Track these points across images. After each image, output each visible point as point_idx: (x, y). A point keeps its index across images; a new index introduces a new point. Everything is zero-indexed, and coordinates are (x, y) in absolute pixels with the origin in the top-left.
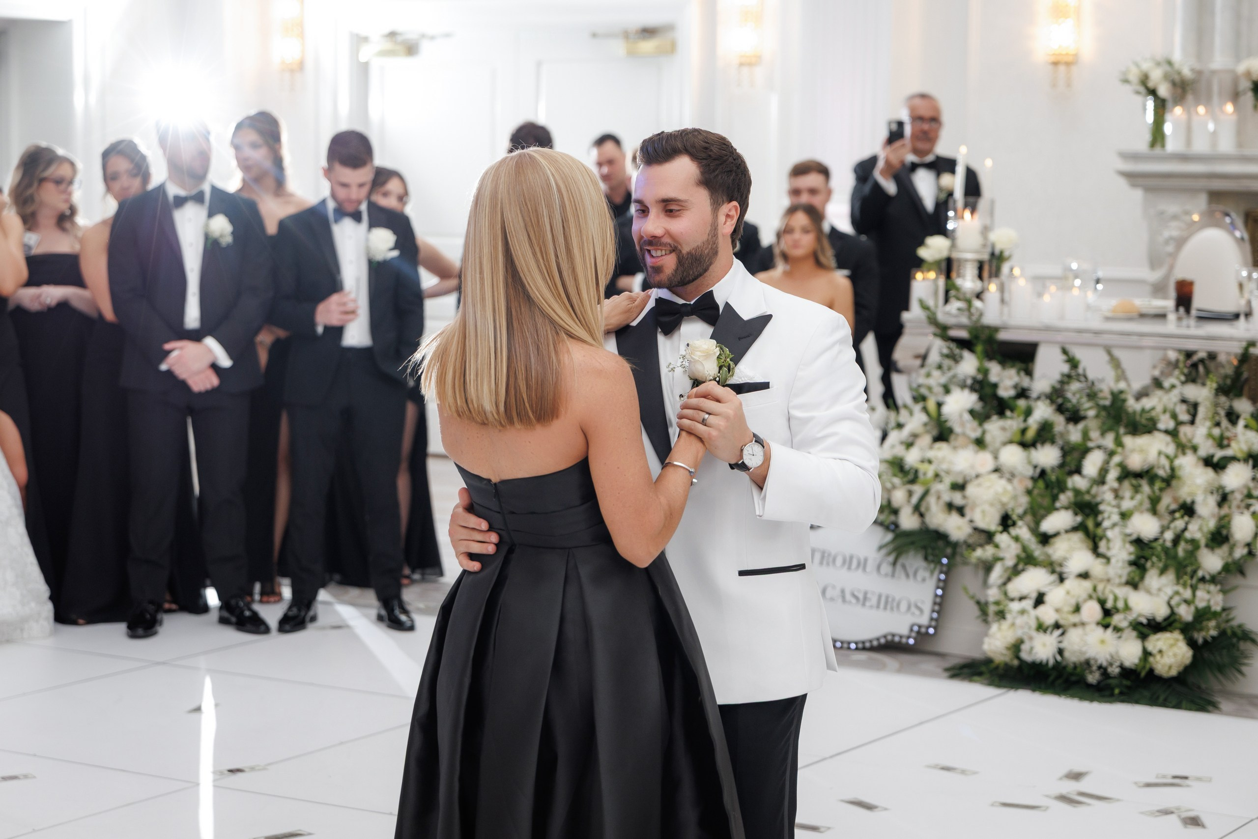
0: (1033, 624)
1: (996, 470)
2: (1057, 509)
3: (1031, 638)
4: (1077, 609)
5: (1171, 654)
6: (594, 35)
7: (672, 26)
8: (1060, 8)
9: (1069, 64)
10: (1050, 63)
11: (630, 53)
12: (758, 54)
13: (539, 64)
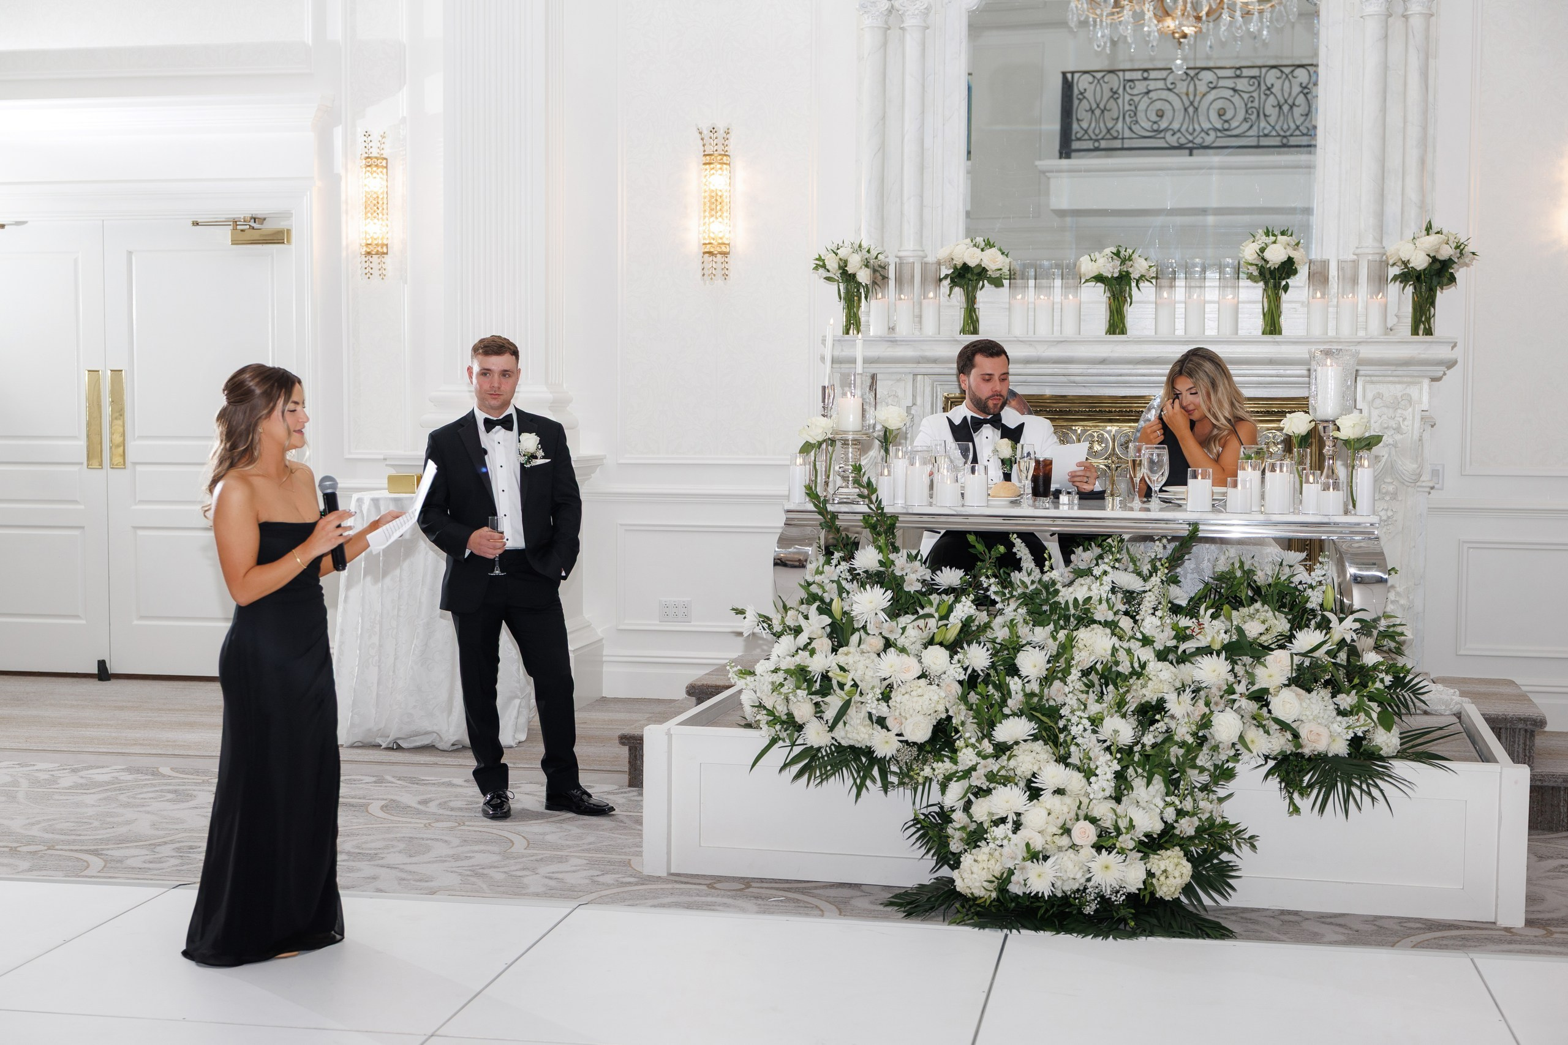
0: (1021, 852)
1: (923, 676)
2: (1007, 716)
3: (1023, 869)
4: (1066, 831)
5: (1177, 874)
6: (196, 224)
7: (287, 215)
8: (713, 200)
9: (725, 254)
10: (705, 253)
11: (235, 242)
12: (385, 242)
13: (130, 253)
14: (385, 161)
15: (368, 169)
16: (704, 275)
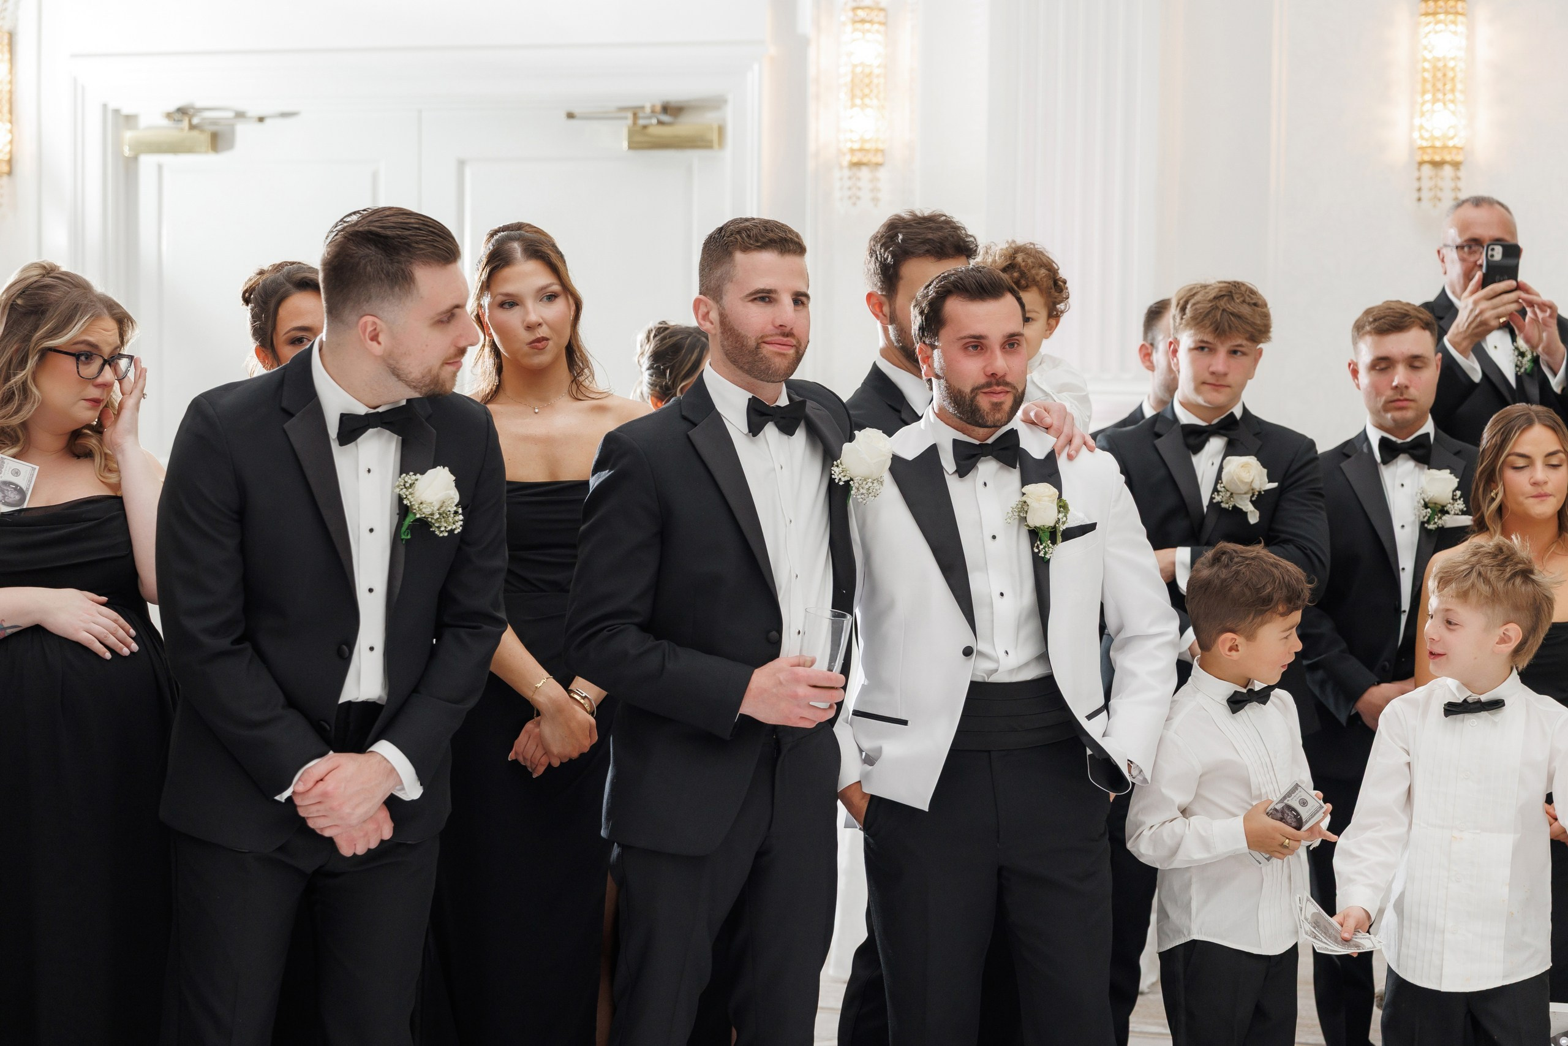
6: (570, 116)
7: (716, 103)
8: (1439, 75)
9: (1456, 165)
10: (1421, 163)
11: (633, 146)
12: (881, 146)
13: (462, 164)
14: (882, 14)
15: (859, 26)
16: (1419, 199)
